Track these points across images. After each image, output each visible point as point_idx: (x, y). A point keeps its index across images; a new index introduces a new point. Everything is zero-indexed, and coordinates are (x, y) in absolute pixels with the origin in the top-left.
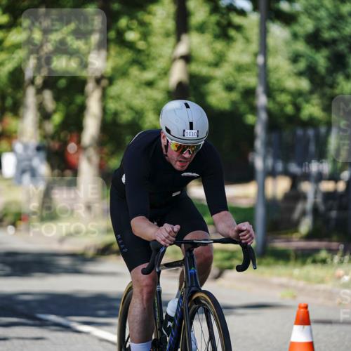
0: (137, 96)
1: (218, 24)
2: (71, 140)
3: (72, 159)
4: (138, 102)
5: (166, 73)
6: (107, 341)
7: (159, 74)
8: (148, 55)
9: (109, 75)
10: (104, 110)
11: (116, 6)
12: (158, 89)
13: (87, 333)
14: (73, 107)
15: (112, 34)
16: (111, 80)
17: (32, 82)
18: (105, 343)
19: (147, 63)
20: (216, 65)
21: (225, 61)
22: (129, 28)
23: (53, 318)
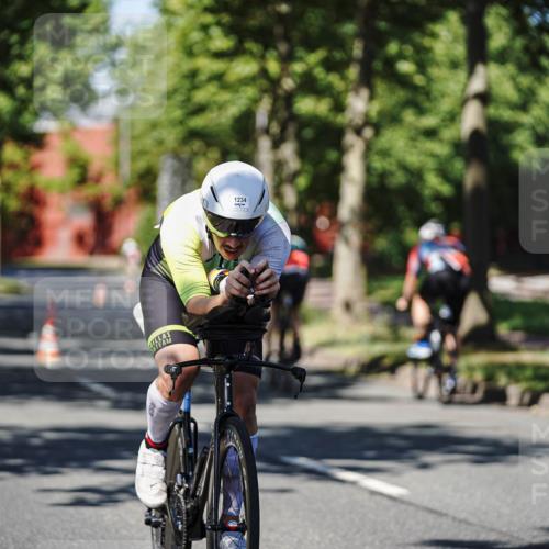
0: (414, 151)
1: (526, 49)
2: (321, 213)
3: (324, 238)
4: (413, 159)
5: (453, 117)
6: (381, 494)
7: (443, 120)
8: (428, 94)
9: (375, 121)
10: (368, 170)
11: (383, 25)
12: (441, 141)
13: (353, 483)
14: (324, 167)
15: (378, 65)
16: (377, 128)
17: (267, 131)
18: (378, 498)
19: (427, 105)
20: (523, 106)
21: (536, 102)
22: (401, 56)
23: (302, 461)
